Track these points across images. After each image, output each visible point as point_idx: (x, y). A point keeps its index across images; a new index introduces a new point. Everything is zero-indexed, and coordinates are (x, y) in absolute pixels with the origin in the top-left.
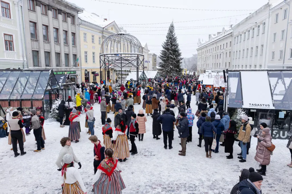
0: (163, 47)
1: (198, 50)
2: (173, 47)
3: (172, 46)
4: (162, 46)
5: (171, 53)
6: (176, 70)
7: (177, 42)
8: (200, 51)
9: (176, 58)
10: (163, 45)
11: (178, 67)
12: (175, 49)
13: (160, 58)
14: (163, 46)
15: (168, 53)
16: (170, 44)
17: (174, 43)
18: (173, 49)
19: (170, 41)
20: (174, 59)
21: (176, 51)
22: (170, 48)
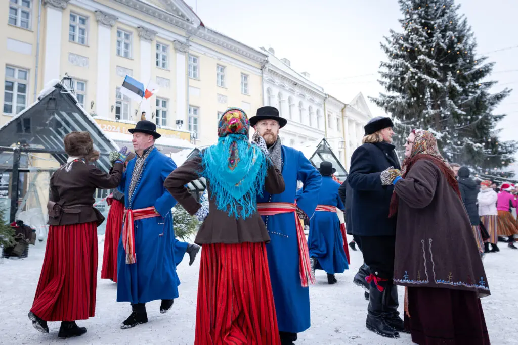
0: (387, 51)
2: (438, 34)
5: (428, 66)
6: (469, 149)
7: (459, 13)
9: (459, 88)
11: (481, 130)
12: (451, 45)
14: (389, 46)
15: (412, 69)
16: (419, 27)
17: (439, 21)
18: (439, 50)
19: (420, 16)
20: (452, 93)
21: (459, 57)
22: (418, 43)
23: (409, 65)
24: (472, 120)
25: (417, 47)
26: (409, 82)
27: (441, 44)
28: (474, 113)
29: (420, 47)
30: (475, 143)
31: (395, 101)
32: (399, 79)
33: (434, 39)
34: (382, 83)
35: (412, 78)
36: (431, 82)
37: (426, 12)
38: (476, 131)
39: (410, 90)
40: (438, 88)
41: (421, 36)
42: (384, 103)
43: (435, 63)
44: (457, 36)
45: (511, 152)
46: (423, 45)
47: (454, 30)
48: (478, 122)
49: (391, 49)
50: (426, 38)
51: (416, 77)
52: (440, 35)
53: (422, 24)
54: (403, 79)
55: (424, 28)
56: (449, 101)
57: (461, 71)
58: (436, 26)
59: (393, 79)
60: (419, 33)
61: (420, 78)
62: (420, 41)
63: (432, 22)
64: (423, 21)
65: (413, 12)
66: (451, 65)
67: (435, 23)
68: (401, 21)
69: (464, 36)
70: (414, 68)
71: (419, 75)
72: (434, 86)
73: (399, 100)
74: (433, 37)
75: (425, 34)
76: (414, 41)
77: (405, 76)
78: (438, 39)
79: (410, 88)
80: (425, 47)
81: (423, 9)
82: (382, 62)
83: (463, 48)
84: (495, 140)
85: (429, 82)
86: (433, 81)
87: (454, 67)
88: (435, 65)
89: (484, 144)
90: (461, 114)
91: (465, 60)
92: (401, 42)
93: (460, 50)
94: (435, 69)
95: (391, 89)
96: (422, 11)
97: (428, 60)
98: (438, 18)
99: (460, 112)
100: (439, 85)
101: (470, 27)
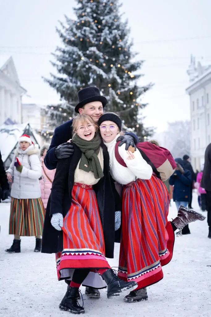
0: (62, 36)
1: (191, 91)
3: (101, 30)
4: (58, 31)
5: (96, 58)
8: (200, 94)
9: (119, 81)
10: (60, 28)
12: (115, 41)
13: (52, 84)
14: (63, 31)
15: (83, 58)
16: (91, 20)
17: (107, 18)
18: (106, 44)
19: (93, 11)
20: (114, 84)
21: (121, 53)
22: (90, 36)
23: (82, 55)
24: (127, 108)
25: (89, 38)
26: (80, 70)
27: (108, 40)
28: (128, 102)
29: (91, 39)
30: (129, 127)
31: (67, 86)
32: (72, 65)
33: (103, 34)
34: (54, 65)
35: (84, 66)
36: (98, 73)
37: (97, 7)
38: (129, 118)
39: (81, 76)
40: (103, 79)
41: (92, 28)
42: (56, 84)
43: (102, 55)
44: (120, 34)
45: (150, 135)
46: (93, 38)
47: (118, 28)
48: (131, 110)
49: (65, 34)
50: (97, 32)
51: (87, 66)
52: (108, 32)
53: (93, 18)
54: (75, 66)
55: (94, 21)
56: (111, 90)
57: (121, 65)
58: (104, 22)
59: (66, 64)
60: (91, 26)
61: (90, 68)
62: (91, 33)
63: (102, 18)
64: (95, 15)
65: (87, 4)
66: (114, 59)
67: (103, 19)
68: (75, 9)
69: (125, 35)
70: (85, 57)
71: (90, 65)
72: (100, 76)
73: (71, 84)
74: (102, 32)
75: (95, 28)
76: (87, 33)
77: (77, 63)
78: (106, 34)
79: (81, 75)
80: (95, 39)
81: (95, 3)
82: (58, 47)
83: (124, 46)
84: (141, 126)
85: (96, 72)
86: (100, 72)
87: (116, 61)
88: (102, 57)
89: (134, 129)
90: (119, 103)
91: (125, 56)
92: (75, 30)
93: (121, 47)
94: (102, 61)
95: (62, 71)
96: (93, 5)
97: (97, 52)
98: (106, 15)
99: (119, 101)
100: (104, 75)
101: (130, 28)
